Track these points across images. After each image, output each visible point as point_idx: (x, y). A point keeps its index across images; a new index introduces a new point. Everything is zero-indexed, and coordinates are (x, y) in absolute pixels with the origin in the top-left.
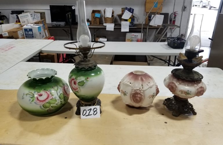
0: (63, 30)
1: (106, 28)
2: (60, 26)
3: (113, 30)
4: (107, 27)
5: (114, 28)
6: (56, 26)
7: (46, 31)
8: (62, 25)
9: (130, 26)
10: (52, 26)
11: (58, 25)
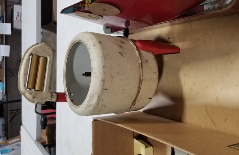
0: (10, 121)
1: (6, 57)
2: (5, 125)
3: (8, 47)
4: (5, 55)
5: (6, 44)
6: (5, 130)
7: (10, 142)
8: (3, 122)
9: (3, 22)
10: (5, 136)
11: (4, 128)
